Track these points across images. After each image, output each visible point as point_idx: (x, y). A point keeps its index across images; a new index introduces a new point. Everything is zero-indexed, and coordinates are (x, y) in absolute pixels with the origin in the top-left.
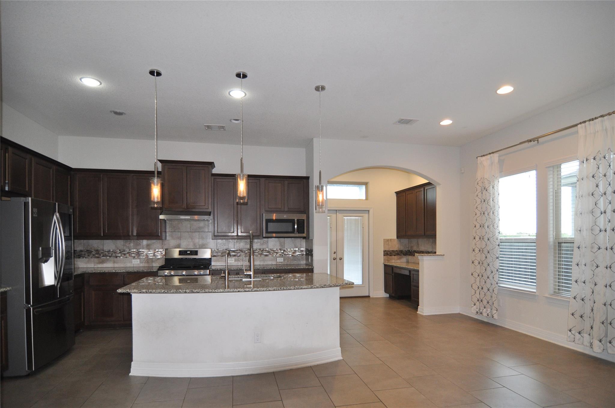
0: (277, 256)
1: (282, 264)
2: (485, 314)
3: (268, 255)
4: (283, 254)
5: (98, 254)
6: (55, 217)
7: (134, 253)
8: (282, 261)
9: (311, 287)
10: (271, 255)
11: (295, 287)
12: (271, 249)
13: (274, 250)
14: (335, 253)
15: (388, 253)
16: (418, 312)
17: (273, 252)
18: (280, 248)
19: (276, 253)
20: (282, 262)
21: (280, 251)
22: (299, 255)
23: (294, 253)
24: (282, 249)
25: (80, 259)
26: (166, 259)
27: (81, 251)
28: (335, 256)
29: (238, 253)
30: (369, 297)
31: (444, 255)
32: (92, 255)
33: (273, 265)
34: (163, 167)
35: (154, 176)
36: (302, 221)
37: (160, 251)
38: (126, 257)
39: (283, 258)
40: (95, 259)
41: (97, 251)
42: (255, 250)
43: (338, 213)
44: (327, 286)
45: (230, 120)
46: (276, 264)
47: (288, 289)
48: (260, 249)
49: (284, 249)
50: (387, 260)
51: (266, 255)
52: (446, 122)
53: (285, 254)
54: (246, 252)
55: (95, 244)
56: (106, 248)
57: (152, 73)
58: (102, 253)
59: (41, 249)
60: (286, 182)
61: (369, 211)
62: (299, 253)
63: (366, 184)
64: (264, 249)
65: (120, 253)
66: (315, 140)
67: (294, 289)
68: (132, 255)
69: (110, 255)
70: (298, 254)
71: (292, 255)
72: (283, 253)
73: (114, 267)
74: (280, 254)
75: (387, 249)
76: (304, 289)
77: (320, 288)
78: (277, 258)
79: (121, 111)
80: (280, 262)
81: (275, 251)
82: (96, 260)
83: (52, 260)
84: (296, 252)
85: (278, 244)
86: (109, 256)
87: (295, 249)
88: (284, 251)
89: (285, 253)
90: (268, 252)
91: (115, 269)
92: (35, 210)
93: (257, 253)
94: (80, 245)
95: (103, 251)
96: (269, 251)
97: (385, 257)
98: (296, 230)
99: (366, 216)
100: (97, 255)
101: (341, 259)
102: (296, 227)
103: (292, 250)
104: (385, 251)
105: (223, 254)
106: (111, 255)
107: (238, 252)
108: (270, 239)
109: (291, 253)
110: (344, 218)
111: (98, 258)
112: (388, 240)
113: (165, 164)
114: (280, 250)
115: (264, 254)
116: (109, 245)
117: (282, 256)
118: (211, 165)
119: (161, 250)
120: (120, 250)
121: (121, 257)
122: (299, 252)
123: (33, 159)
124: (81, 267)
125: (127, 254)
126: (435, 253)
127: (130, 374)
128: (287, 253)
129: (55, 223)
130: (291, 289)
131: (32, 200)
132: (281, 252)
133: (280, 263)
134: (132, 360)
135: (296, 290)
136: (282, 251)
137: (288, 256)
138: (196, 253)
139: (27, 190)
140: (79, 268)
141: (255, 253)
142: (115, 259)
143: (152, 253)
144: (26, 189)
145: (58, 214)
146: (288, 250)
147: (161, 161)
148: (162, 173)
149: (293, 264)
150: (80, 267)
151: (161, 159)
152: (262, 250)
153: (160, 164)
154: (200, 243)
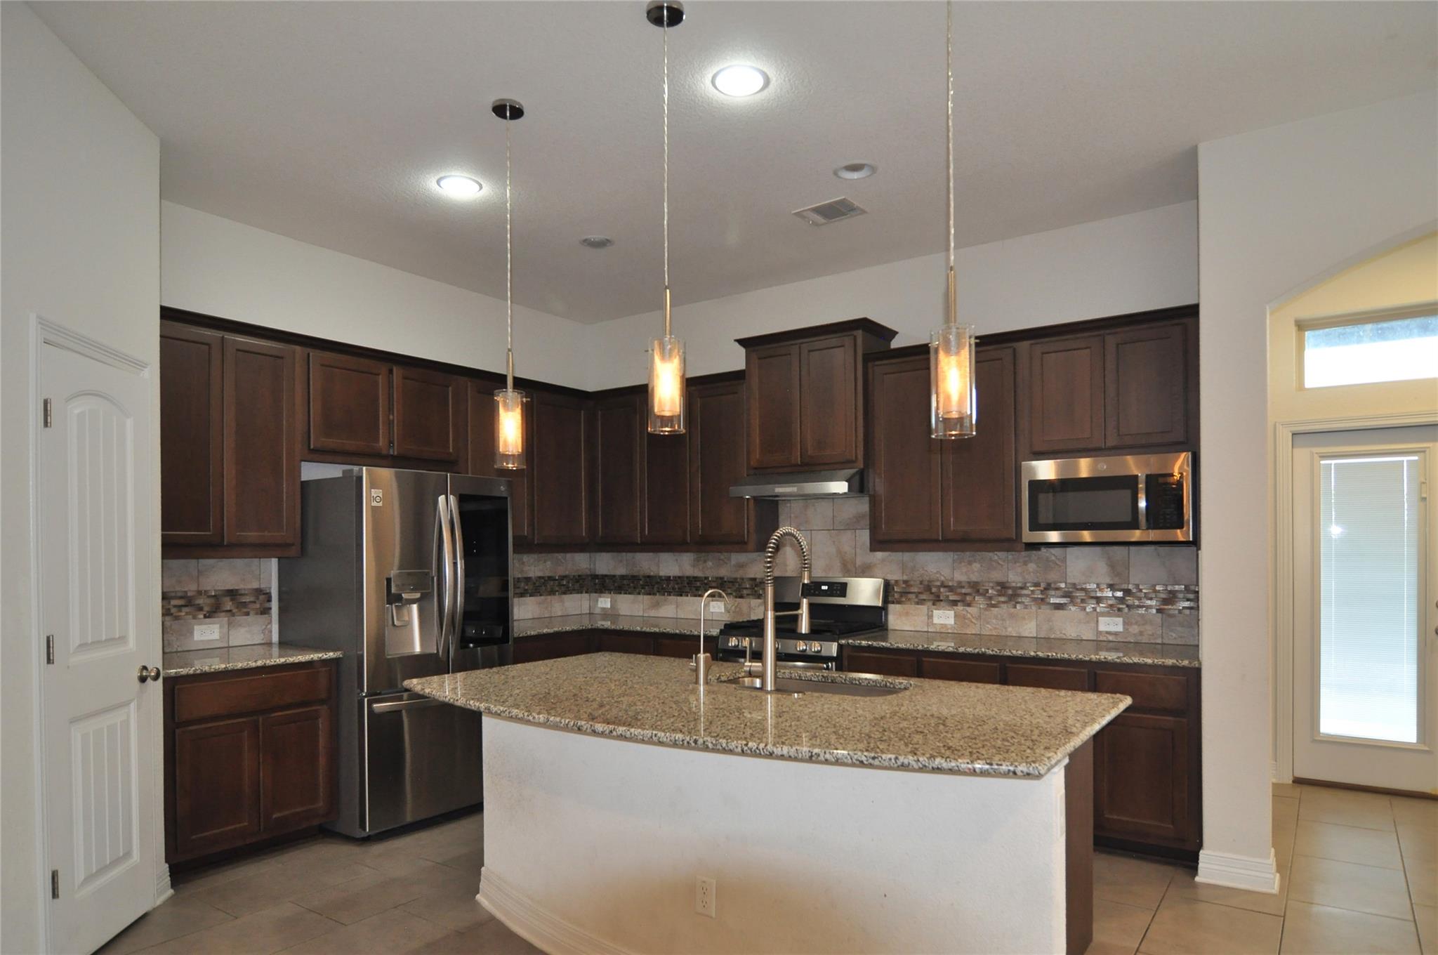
0: (1098, 610)
1: (1120, 639)
3: (1065, 604)
4: (1123, 604)
5: (650, 583)
6: (442, 505)
7: (715, 584)
8: (1120, 628)
9: (811, 757)
10: (1076, 604)
11: (746, 745)
12: (1075, 585)
13: (1086, 590)
17: (1083, 594)
18: (1111, 582)
19: (1094, 601)
20: (1116, 634)
21: (1110, 594)
22: (1187, 612)
23: (1166, 601)
24: (1117, 587)
25: (622, 596)
29: (965, 594)
32: (640, 588)
33: (1082, 640)
34: (750, 360)
38: (700, 596)
39: (1121, 619)
40: (645, 597)
42: (1022, 588)
44: (886, 764)
45: (836, 173)
46: (1095, 638)
47: (719, 747)
48: (1038, 584)
49: (1125, 586)
51: (1059, 607)
53: (1128, 606)
54: (990, 591)
56: (662, 568)
57: (499, 110)
58: (656, 580)
60: (1111, 341)
62: (1187, 604)
64: (1053, 586)
66: (1200, 149)
67: (743, 753)
68: (710, 590)
70: (1184, 608)
71: (1159, 611)
72: (1121, 600)
73: (677, 618)
74: (1111, 606)
76: (782, 757)
77: (853, 765)
78: (1100, 618)
80: (1108, 633)
81: (1093, 594)
82: (647, 598)
83: (433, 596)
84: (1176, 597)
85: (1102, 568)
86: (668, 591)
87: (1169, 588)
88: (1127, 592)
89: (1130, 602)
90: (1067, 595)
91: (679, 623)
93: (1027, 596)
96: (1071, 592)
98: (1142, 519)
100: (647, 588)
102: (1142, 504)
103: (1159, 591)
107: (964, 591)
108: (1070, 550)
109: (1153, 603)
111: (650, 593)
113: (752, 349)
114: (1112, 587)
115: (1052, 600)
117: (1119, 610)
118: (861, 327)
121: (688, 597)
122: (1188, 600)
123: (469, 384)
124: (624, 614)
127: (477, 898)
128: (1137, 603)
129: (440, 519)
130: (731, 752)
132: (1116, 598)
133: (1111, 638)
134: (483, 864)
135: (750, 759)
136: (1119, 594)
137: (1142, 611)
138: (841, 589)
139: (451, 450)
140: (619, 615)
142: (679, 599)
143: (748, 586)
144: (449, 447)
145: (449, 498)
146: (1141, 590)
147: (742, 342)
148: (747, 374)
149: (1163, 644)
150: (621, 614)
151: (738, 338)
152: (1043, 585)
153: (742, 351)
154: (858, 563)
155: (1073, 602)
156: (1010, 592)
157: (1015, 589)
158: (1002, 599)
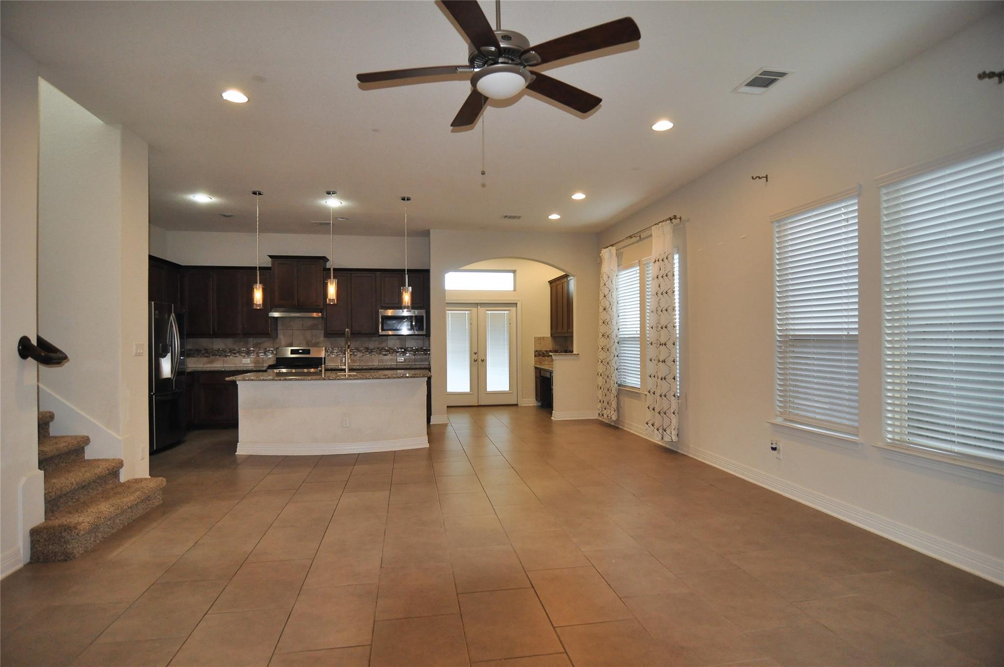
0: (397, 355)
1: (403, 364)
2: (605, 416)
3: (387, 354)
4: (404, 353)
5: (208, 353)
6: (171, 317)
7: (245, 352)
8: (404, 361)
10: (390, 354)
12: (390, 348)
13: (394, 350)
14: (475, 353)
15: (540, 353)
16: (552, 418)
17: (392, 350)
18: (400, 347)
19: (396, 353)
21: (400, 350)
23: (416, 352)
24: (402, 348)
26: (277, 358)
27: (190, 350)
28: (475, 357)
30: (517, 405)
31: (578, 354)
32: (201, 354)
34: (273, 263)
35: (257, 283)
36: (421, 317)
37: (271, 350)
38: (236, 356)
39: (403, 358)
41: (207, 351)
42: (373, 349)
43: (479, 307)
45: (336, 219)
46: (396, 364)
48: (378, 348)
50: (539, 362)
51: (385, 355)
52: (554, 217)
54: (363, 351)
55: (204, 342)
56: (216, 347)
57: (254, 193)
58: (211, 352)
59: (161, 345)
61: (516, 304)
63: (514, 272)
64: (383, 348)
65: (230, 352)
66: (431, 231)
68: (242, 354)
69: (219, 354)
71: (414, 355)
74: (400, 353)
75: (538, 349)
78: (398, 358)
79: (229, 214)
80: (400, 362)
82: (205, 359)
83: (169, 355)
84: (418, 351)
85: (397, 342)
86: (219, 356)
88: (405, 349)
90: (387, 351)
91: (225, 368)
92: (157, 312)
93: (375, 352)
94: (190, 344)
95: (212, 349)
96: (389, 350)
97: (536, 358)
98: (414, 328)
99: (513, 309)
100: (206, 355)
101: (483, 361)
102: (414, 324)
103: (414, 349)
104: (537, 351)
105: (338, 353)
106: (223, 353)
107: (354, 351)
108: (388, 337)
109: (412, 352)
110: (487, 312)
111: (208, 357)
112: (540, 339)
113: (275, 259)
115: (384, 353)
116: (219, 344)
117: (403, 355)
118: (324, 259)
119: (273, 349)
120: (229, 349)
121: (231, 357)
122: (422, 351)
125: (237, 353)
126: (573, 352)
127: (236, 454)
129: (171, 322)
131: (154, 303)
133: (401, 364)
134: (238, 442)
136: (403, 350)
138: (308, 352)
141: (373, 352)
142: (225, 358)
143: (262, 352)
145: (173, 314)
146: (409, 349)
147: (270, 256)
148: (272, 269)
149: (415, 365)
151: (270, 254)
152: (380, 348)
153: (270, 259)
154: (313, 342)
155: (390, 353)
156: (370, 351)
157: (371, 350)
158: (367, 353)
